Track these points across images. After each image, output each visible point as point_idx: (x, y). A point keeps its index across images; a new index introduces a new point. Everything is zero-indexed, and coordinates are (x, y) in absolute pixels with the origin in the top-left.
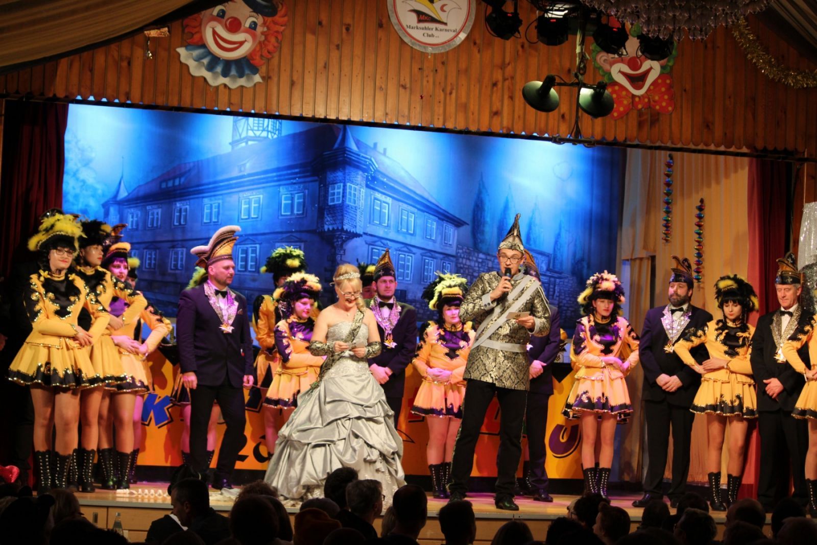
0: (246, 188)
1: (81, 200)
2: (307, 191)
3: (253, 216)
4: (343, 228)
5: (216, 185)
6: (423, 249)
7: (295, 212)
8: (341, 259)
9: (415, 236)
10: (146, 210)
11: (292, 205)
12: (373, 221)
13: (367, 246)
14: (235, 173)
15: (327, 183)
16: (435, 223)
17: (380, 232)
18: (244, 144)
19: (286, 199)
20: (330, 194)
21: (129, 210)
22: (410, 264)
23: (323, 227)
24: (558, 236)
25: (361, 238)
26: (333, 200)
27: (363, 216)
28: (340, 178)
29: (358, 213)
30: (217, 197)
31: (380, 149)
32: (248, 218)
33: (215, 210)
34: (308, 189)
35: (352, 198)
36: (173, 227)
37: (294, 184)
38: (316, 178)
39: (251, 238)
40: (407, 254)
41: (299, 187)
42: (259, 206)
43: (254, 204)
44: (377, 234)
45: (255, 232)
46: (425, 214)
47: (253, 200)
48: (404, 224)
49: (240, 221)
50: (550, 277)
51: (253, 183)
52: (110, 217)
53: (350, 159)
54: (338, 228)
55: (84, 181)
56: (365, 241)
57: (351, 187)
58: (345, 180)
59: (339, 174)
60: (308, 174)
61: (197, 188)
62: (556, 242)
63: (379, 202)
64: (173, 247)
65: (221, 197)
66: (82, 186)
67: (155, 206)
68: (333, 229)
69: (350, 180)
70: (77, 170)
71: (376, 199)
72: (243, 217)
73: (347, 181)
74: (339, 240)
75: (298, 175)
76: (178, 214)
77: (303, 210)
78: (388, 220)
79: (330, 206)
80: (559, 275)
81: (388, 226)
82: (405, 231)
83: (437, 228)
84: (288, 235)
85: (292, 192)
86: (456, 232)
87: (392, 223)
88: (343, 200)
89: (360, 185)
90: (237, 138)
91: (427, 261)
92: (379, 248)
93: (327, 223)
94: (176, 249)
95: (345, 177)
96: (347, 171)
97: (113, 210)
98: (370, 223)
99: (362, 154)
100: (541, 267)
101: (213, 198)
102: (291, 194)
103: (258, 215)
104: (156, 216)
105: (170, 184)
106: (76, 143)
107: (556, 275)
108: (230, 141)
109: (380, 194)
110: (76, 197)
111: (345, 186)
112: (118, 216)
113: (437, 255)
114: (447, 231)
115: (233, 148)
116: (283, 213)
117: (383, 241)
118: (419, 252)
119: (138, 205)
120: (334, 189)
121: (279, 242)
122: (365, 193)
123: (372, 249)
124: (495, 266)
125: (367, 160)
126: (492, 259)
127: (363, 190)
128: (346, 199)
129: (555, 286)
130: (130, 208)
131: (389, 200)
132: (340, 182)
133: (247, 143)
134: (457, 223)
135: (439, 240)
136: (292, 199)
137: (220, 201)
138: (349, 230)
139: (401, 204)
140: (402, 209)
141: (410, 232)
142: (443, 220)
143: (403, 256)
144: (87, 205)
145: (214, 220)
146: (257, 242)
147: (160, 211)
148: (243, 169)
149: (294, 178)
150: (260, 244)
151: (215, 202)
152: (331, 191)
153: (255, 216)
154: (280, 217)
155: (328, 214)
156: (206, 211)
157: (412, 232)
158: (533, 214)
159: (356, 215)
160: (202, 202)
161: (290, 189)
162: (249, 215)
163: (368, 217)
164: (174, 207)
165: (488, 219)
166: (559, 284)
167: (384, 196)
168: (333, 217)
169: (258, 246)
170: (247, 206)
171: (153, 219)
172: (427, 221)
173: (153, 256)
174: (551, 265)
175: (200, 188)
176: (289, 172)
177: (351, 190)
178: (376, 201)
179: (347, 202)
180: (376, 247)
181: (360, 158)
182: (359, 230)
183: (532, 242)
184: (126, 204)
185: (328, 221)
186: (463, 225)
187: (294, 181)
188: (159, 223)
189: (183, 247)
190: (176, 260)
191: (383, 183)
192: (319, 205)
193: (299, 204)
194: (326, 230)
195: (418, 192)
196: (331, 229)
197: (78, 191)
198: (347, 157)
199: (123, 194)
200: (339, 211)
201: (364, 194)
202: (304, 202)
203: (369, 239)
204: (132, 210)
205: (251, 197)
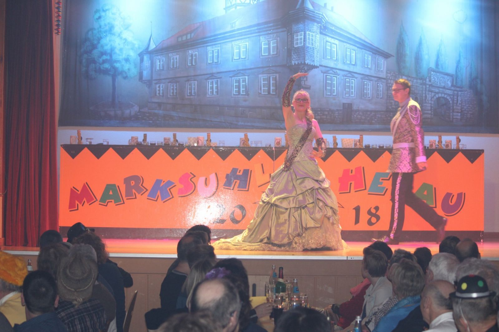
0: (236, 38)
1: (124, 52)
2: (279, 38)
3: (242, 57)
4: (305, 63)
5: (216, 37)
6: (363, 74)
7: (272, 53)
8: (305, 84)
9: (357, 66)
10: (169, 56)
11: (269, 48)
12: (326, 56)
13: (322, 74)
14: (229, 29)
15: (293, 32)
16: (370, 56)
17: (332, 64)
18: (234, 9)
19: (265, 44)
20: (295, 40)
21: (157, 58)
22: (354, 85)
23: (291, 62)
24: (459, 62)
25: (318, 68)
26: (297, 44)
27: (319, 54)
28: (302, 28)
29: (315, 52)
30: (217, 46)
31: (329, 7)
32: (239, 59)
33: (215, 54)
34: (280, 37)
35: (311, 41)
36: (187, 67)
37: (270, 34)
38: (285, 29)
39: (241, 72)
40: (351, 78)
41: (273, 36)
42: (246, 51)
43: (243, 49)
44: (329, 66)
45: (244, 68)
46: (363, 50)
47: (242, 46)
48: (348, 58)
49: (233, 61)
50: (454, 90)
51: (241, 34)
52: (144, 63)
53: (308, 15)
54: (301, 63)
55: (125, 39)
56: (321, 71)
57: (310, 34)
58: (305, 29)
59: (301, 26)
60: (279, 27)
61: (203, 40)
62: (457, 67)
63: (330, 44)
64: (188, 81)
65: (219, 45)
66: (124, 43)
67: (175, 54)
68: (298, 63)
69: (309, 29)
70: (121, 33)
71: (327, 41)
72: (235, 58)
73: (306, 30)
74: (303, 71)
75: (273, 28)
76: (191, 58)
77: (277, 52)
78: (337, 56)
79: (296, 48)
80: (461, 89)
81: (336, 60)
82: (349, 62)
83: (372, 60)
84: (268, 68)
85: (269, 40)
86: (385, 62)
87: (340, 57)
88: (304, 43)
89: (316, 32)
90: (229, 5)
91: (366, 82)
92: (331, 75)
93: (294, 59)
94: (190, 82)
95: (305, 28)
96: (306, 23)
97: (146, 58)
98: (324, 58)
99: (316, 12)
100: (447, 84)
101: (214, 46)
102: (268, 41)
103: (246, 57)
104: (175, 60)
105: (184, 38)
106: (120, 14)
107: (458, 89)
108: (224, 7)
109: (330, 38)
110: (121, 50)
111: (305, 34)
112: (150, 62)
113: (373, 78)
114: (379, 61)
115: (226, 12)
116: (263, 54)
117: (334, 70)
118: (359, 77)
119: (163, 53)
120: (298, 36)
121: (261, 74)
122: (320, 37)
123: (326, 76)
124: (414, 84)
125: (320, 15)
126: (412, 79)
127: (318, 36)
128: (306, 43)
129: (458, 97)
130: (157, 56)
131: (337, 42)
132: (302, 31)
133: (236, 8)
134: (386, 56)
135: (373, 68)
136: (269, 44)
137: (219, 48)
138: (309, 64)
139: (345, 44)
140: (346, 48)
141: (352, 63)
142: (376, 54)
143: (348, 80)
144: (128, 55)
145: (215, 61)
146: (246, 75)
147: (178, 56)
148: (234, 25)
149: (270, 30)
150: (248, 76)
151: (216, 49)
152: (295, 38)
153: (244, 57)
154: (261, 57)
155: (294, 54)
156: (210, 55)
157: (354, 63)
158: (440, 47)
159: (314, 53)
160: (207, 49)
161: (267, 38)
162: (240, 56)
163: (322, 54)
164: (187, 54)
165: (408, 52)
166: (460, 96)
167: (333, 39)
168: (298, 55)
169: (247, 77)
170: (238, 50)
171: (174, 62)
172: (364, 55)
173: (175, 87)
174: (454, 82)
175: (205, 40)
176: (266, 26)
177: (310, 36)
178: (327, 43)
179: (307, 45)
180: (329, 75)
181: (315, 14)
182: (317, 64)
183: (440, 67)
184: (154, 53)
185: (294, 58)
186: (390, 57)
187: (270, 32)
188: (178, 65)
189: (195, 80)
190: (191, 89)
191: (332, 30)
192: (287, 47)
193: (273, 47)
194: (293, 64)
195: (357, 35)
196: (296, 63)
197: (122, 46)
198: (305, 14)
199: (153, 46)
200: (302, 51)
201: (319, 39)
202: (277, 46)
203: (323, 69)
204: (159, 57)
205: (240, 44)
